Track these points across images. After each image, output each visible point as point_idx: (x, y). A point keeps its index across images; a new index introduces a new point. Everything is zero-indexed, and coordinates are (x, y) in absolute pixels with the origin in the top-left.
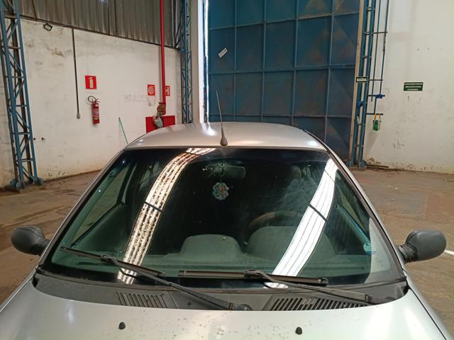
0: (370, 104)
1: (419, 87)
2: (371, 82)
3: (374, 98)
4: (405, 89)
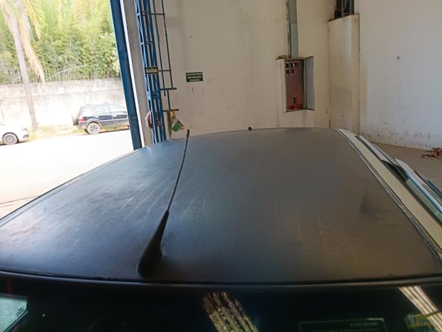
0: (164, 99)
2: (160, 74)
3: (166, 91)
4: (188, 81)
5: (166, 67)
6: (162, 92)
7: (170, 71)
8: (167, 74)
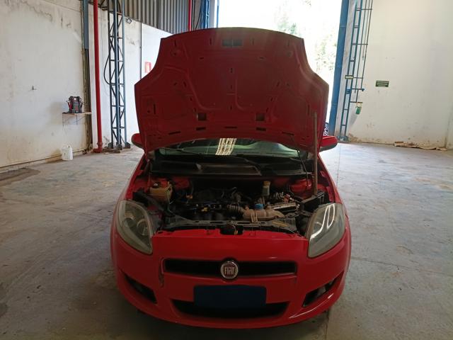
0: (354, 94)
1: (386, 84)
2: (355, 80)
3: (357, 90)
4: (377, 86)
5: (360, 76)
6: (353, 91)
7: (362, 78)
8: (360, 80)
